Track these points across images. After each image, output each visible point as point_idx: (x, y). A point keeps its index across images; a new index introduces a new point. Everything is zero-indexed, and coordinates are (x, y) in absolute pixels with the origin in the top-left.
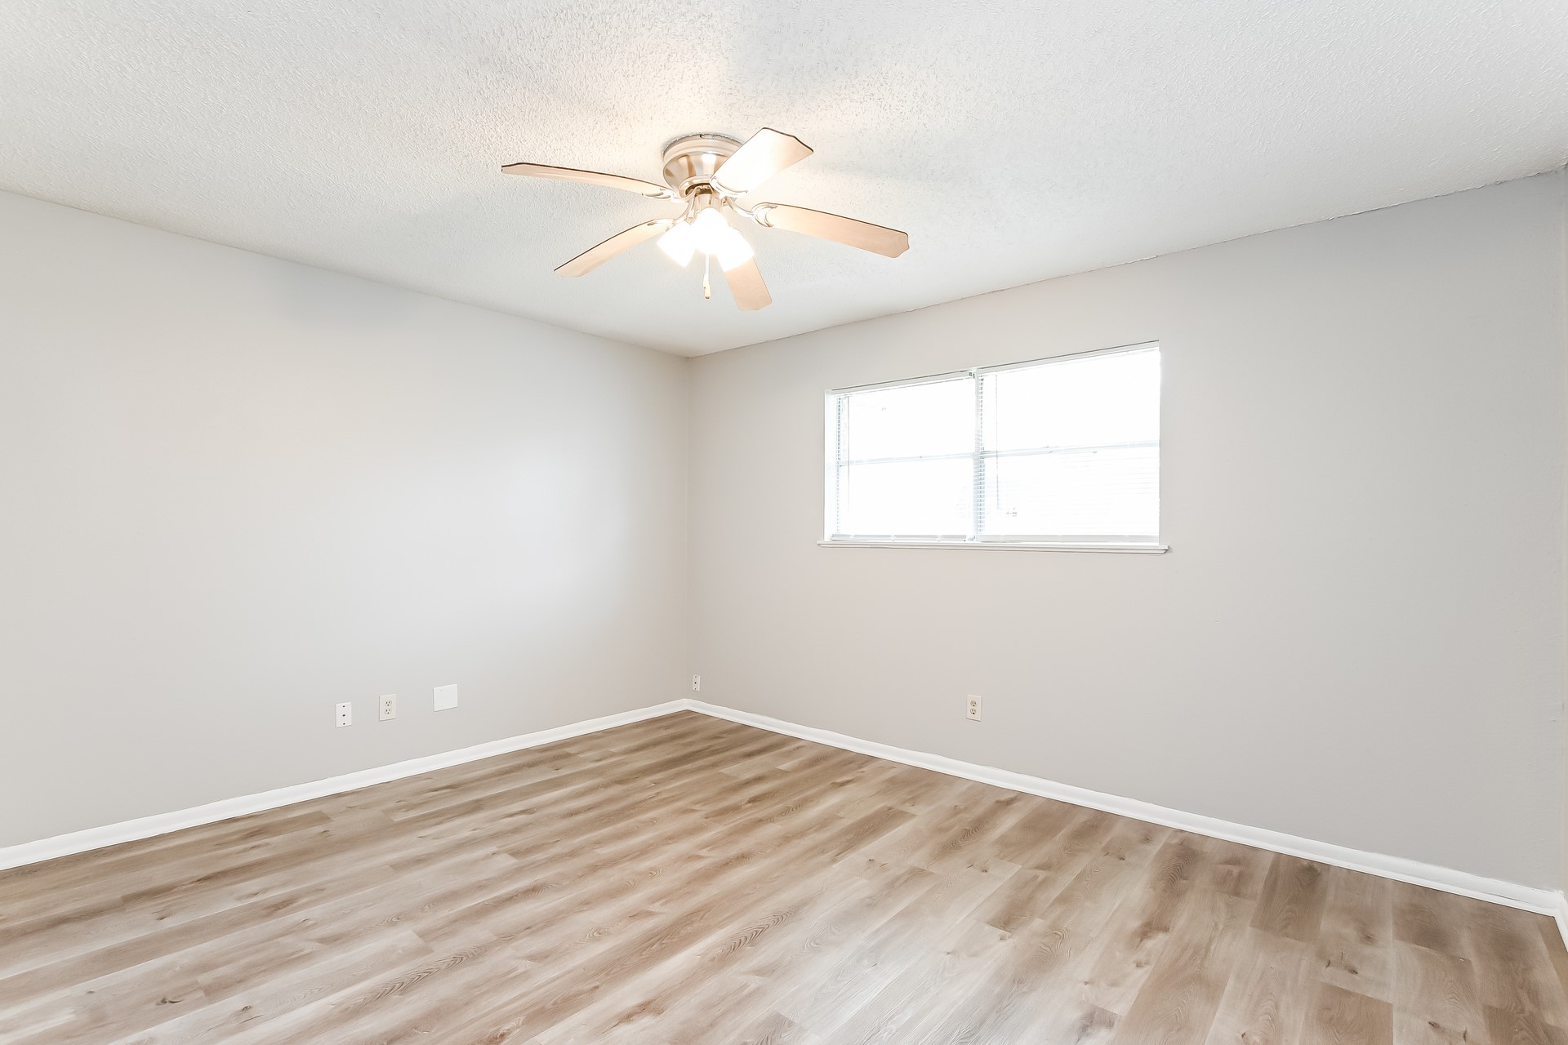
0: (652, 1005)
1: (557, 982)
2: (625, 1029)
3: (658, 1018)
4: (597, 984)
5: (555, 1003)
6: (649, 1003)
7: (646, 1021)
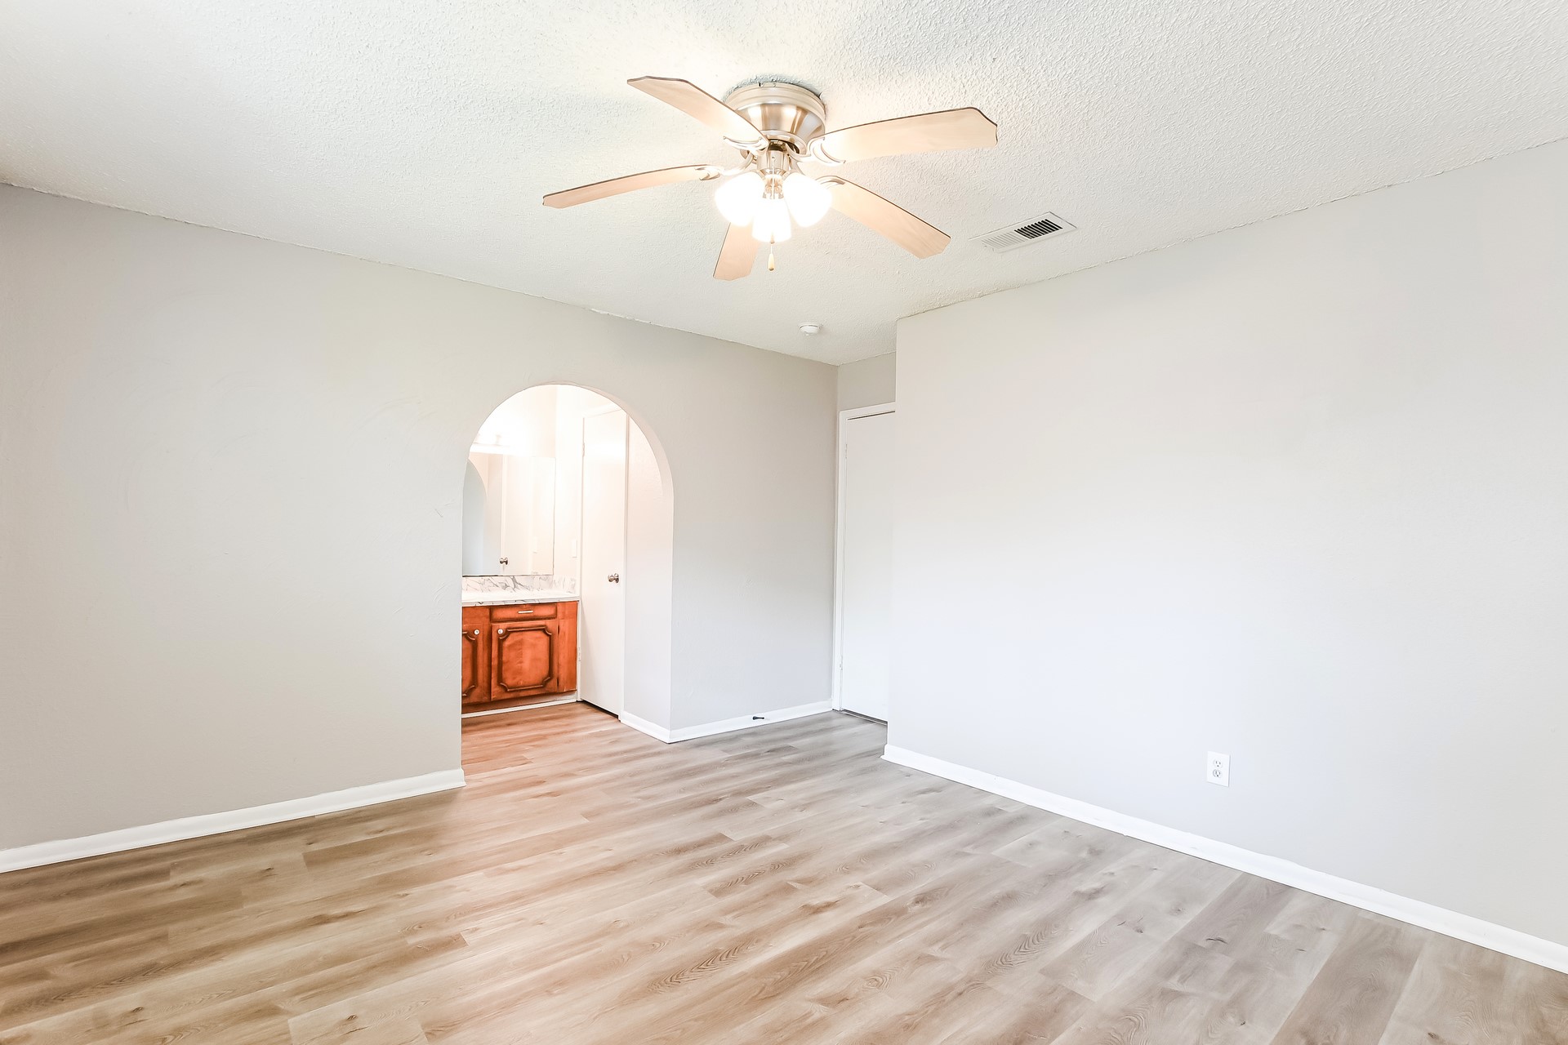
0: (812, 911)
1: (896, 934)
2: (831, 899)
3: (806, 903)
4: (861, 930)
5: (890, 919)
6: (814, 913)
7: (815, 902)
